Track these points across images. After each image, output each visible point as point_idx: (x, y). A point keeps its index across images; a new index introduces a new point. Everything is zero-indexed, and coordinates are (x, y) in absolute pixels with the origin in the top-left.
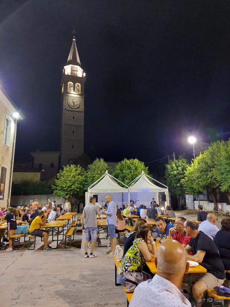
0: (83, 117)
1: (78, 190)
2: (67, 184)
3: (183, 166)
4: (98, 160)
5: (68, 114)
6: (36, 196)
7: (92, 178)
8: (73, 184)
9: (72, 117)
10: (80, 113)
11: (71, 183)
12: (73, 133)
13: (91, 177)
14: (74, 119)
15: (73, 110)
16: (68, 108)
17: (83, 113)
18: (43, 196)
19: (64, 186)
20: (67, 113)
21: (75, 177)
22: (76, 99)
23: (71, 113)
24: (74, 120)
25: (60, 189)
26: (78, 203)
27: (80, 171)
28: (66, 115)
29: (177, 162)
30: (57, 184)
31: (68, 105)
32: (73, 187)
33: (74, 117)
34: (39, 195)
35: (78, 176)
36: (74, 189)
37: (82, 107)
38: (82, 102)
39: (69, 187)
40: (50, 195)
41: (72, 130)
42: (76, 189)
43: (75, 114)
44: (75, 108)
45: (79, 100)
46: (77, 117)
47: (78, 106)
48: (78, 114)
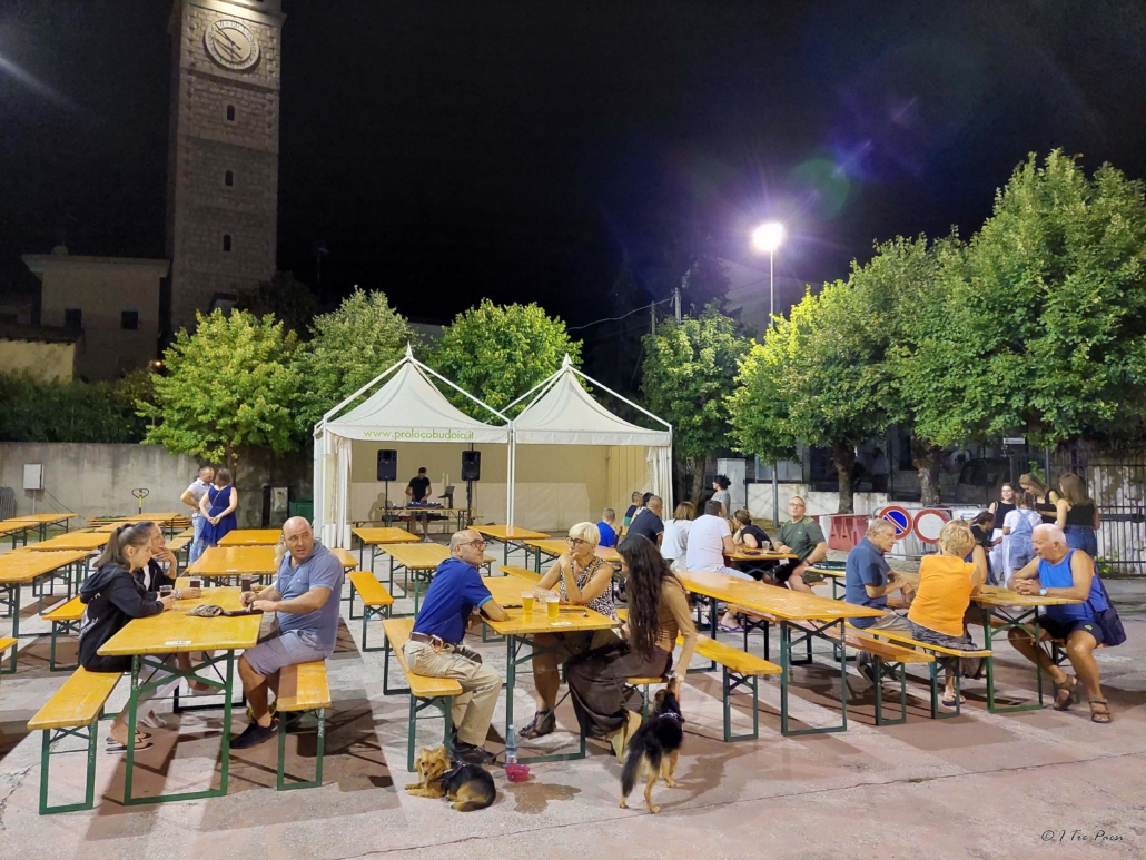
0: (276, 115)
1: (269, 427)
2: (211, 397)
3: (718, 345)
4: (360, 295)
5: (205, 95)
6: (53, 448)
7: (333, 377)
8: (240, 402)
9: (225, 109)
10: (259, 95)
11: (233, 392)
12: (229, 181)
13: (327, 372)
14: (231, 117)
15: (223, 79)
16: (205, 66)
17: (274, 97)
18: (89, 447)
19: (199, 405)
20: (199, 87)
21: (251, 369)
22: (241, 28)
23: (217, 90)
24: (229, 122)
25: (177, 417)
26: (265, 484)
27: (277, 343)
28: (194, 99)
29: (698, 327)
30: (160, 394)
31: (206, 49)
32: (244, 412)
33: (231, 110)
34: (69, 441)
35: (267, 362)
36: (250, 424)
37: (268, 67)
38: (270, 45)
39: (222, 412)
40: (124, 448)
41: (224, 170)
42: (258, 423)
43: (239, 95)
44: (236, 67)
45: (258, 36)
46: (249, 110)
47: (251, 63)
48: (253, 99)
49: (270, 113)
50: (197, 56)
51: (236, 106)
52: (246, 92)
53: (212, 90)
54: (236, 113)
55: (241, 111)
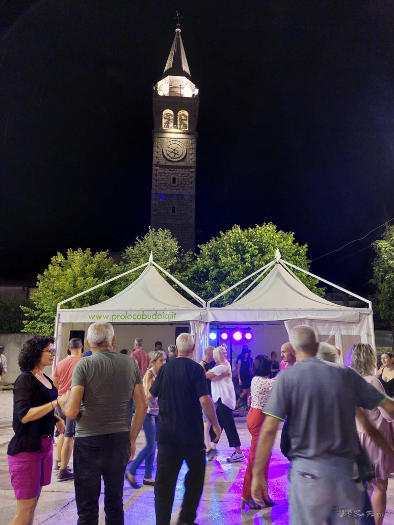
0: (194, 177)
4: (152, 232)
5: (163, 174)
9: (172, 179)
10: (187, 170)
12: (173, 210)
14: (174, 182)
15: (171, 166)
16: (163, 162)
17: (193, 170)
20: (161, 171)
22: (178, 143)
23: (168, 172)
24: (174, 185)
28: (159, 177)
31: (163, 155)
33: (174, 179)
37: (190, 157)
38: (191, 147)
41: (171, 206)
43: (177, 172)
44: (176, 160)
45: (186, 144)
46: (182, 178)
47: (183, 157)
48: (183, 172)
49: (191, 177)
50: (160, 158)
51: (176, 177)
52: (180, 170)
53: (166, 172)
54: (177, 180)
55: (178, 179)
